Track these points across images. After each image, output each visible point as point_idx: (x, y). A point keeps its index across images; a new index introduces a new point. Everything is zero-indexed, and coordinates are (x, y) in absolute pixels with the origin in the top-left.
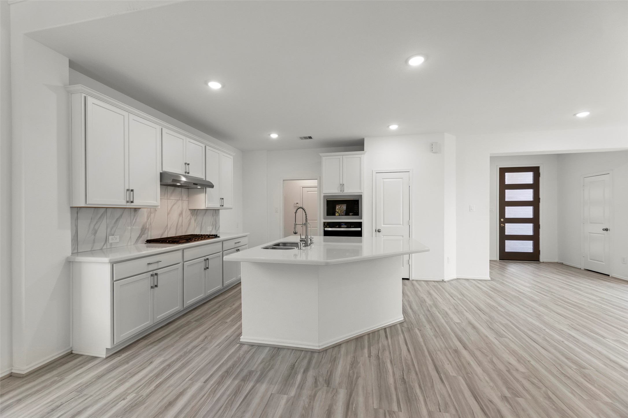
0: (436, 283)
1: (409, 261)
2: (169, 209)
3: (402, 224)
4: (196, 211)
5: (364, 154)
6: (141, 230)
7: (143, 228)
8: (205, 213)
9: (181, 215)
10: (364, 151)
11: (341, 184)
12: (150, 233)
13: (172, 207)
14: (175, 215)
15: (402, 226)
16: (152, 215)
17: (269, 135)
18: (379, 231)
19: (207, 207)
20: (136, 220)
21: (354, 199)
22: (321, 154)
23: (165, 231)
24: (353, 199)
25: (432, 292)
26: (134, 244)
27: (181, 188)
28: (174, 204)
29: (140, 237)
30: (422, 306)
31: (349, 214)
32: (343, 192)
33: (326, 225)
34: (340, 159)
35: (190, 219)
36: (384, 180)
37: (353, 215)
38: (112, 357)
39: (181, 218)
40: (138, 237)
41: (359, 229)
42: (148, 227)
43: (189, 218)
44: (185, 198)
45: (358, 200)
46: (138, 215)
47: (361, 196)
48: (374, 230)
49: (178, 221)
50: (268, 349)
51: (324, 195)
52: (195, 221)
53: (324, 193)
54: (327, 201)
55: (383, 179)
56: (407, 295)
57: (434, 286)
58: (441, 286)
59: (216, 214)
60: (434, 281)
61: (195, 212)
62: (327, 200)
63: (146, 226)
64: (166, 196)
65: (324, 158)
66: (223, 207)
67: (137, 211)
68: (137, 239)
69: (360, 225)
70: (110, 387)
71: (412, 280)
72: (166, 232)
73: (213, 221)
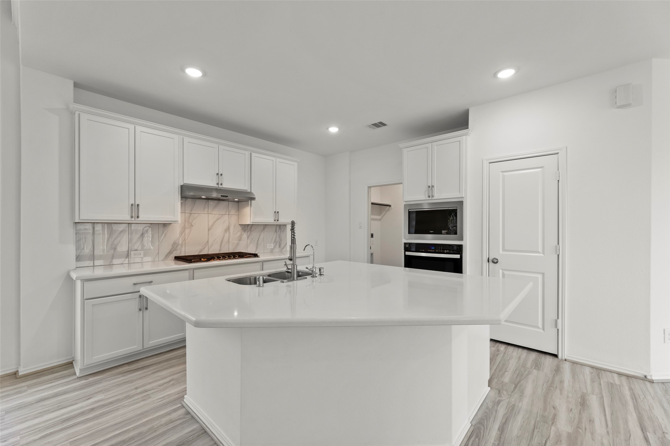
0: (624, 379)
1: (556, 322)
2: (210, 224)
3: (540, 250)
4: (250, 226)
5: (466, 134)
6: (172, 246)
7: (175, 244)
8: (264, 229)
9: (228, 231)
10: (468, 129)
11: (429, 187)
12: (183, 249)
13: (215, 222)
14: (219, 231)
15: (542, 255)
16: (187, 231)
17: (327, 129)
18: (495, 261)
19: (252, 222)
20: (165, 235)
21: (449, 208)
22: (401, 145)
23: (204, 248)
24: (447, 209)
25: (594, 401)
26: (163, 260)
27: (228, 202)
28: (217, 219)
29: (170, 253)
30: (536, 431)
31: (442, 232)
32: (433, 198)
33: (408, 247)
34: (427, 148)
35: (241, 236)
36: (505, 174)
37: (447, 234)
38: (83, 378)
39: (227, 234)
40: (168, 253)
41: (458, 256)
42: (180, 242)
43: (240, 234)
44: (233, 212)
45: (457, 209)
46: (168, 230)
47: (461, 203)
48: (485, 259)
49: (224, 237)
50: (195, 426)
51: (405, 203)
52: (248, 237)
53: (406, 201)
54: (409, 212)
55: (502, 172)
56: (522, 393)
57: (611, 386)
58: (631, 389)
59: (281, 229)
60: (620, 374)
61: (246, 228)
62: (409, 210)
63: (179, 242)
64: (206, 210)
65: (405, 151)
66: (278, 222)
67: (166, 226)
68: (166, 255)
69: (459, 249)
70: (25, 418)
71: (563, 359)
72: (207, 248)
73: (276, 238)
